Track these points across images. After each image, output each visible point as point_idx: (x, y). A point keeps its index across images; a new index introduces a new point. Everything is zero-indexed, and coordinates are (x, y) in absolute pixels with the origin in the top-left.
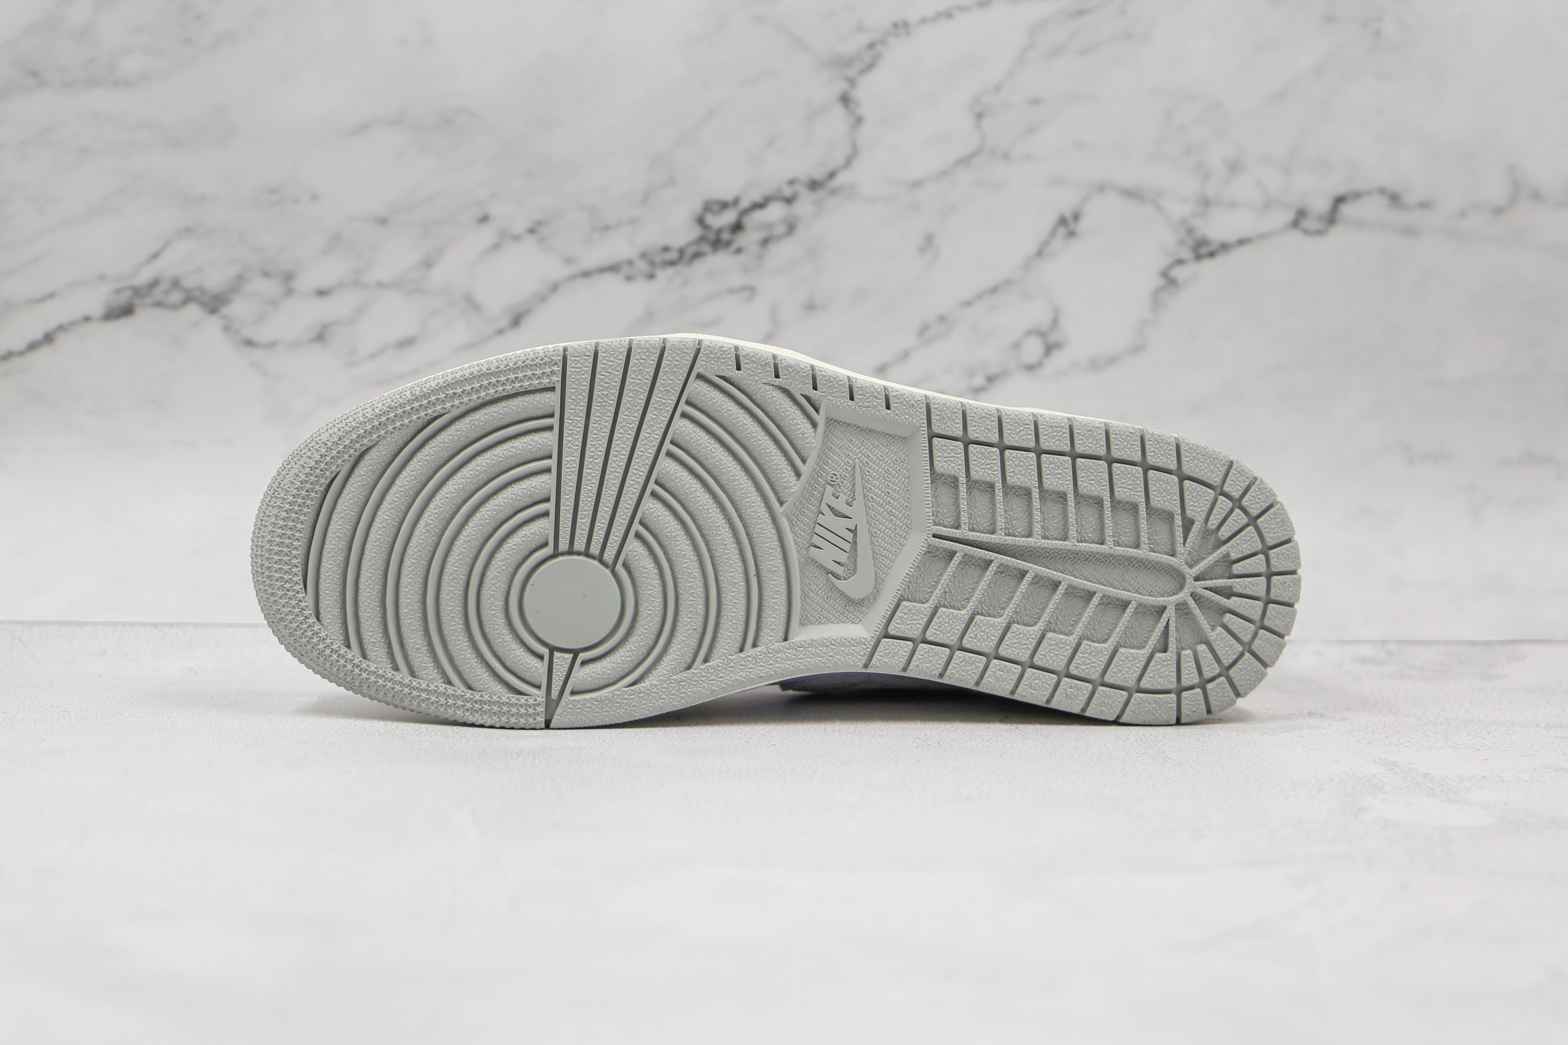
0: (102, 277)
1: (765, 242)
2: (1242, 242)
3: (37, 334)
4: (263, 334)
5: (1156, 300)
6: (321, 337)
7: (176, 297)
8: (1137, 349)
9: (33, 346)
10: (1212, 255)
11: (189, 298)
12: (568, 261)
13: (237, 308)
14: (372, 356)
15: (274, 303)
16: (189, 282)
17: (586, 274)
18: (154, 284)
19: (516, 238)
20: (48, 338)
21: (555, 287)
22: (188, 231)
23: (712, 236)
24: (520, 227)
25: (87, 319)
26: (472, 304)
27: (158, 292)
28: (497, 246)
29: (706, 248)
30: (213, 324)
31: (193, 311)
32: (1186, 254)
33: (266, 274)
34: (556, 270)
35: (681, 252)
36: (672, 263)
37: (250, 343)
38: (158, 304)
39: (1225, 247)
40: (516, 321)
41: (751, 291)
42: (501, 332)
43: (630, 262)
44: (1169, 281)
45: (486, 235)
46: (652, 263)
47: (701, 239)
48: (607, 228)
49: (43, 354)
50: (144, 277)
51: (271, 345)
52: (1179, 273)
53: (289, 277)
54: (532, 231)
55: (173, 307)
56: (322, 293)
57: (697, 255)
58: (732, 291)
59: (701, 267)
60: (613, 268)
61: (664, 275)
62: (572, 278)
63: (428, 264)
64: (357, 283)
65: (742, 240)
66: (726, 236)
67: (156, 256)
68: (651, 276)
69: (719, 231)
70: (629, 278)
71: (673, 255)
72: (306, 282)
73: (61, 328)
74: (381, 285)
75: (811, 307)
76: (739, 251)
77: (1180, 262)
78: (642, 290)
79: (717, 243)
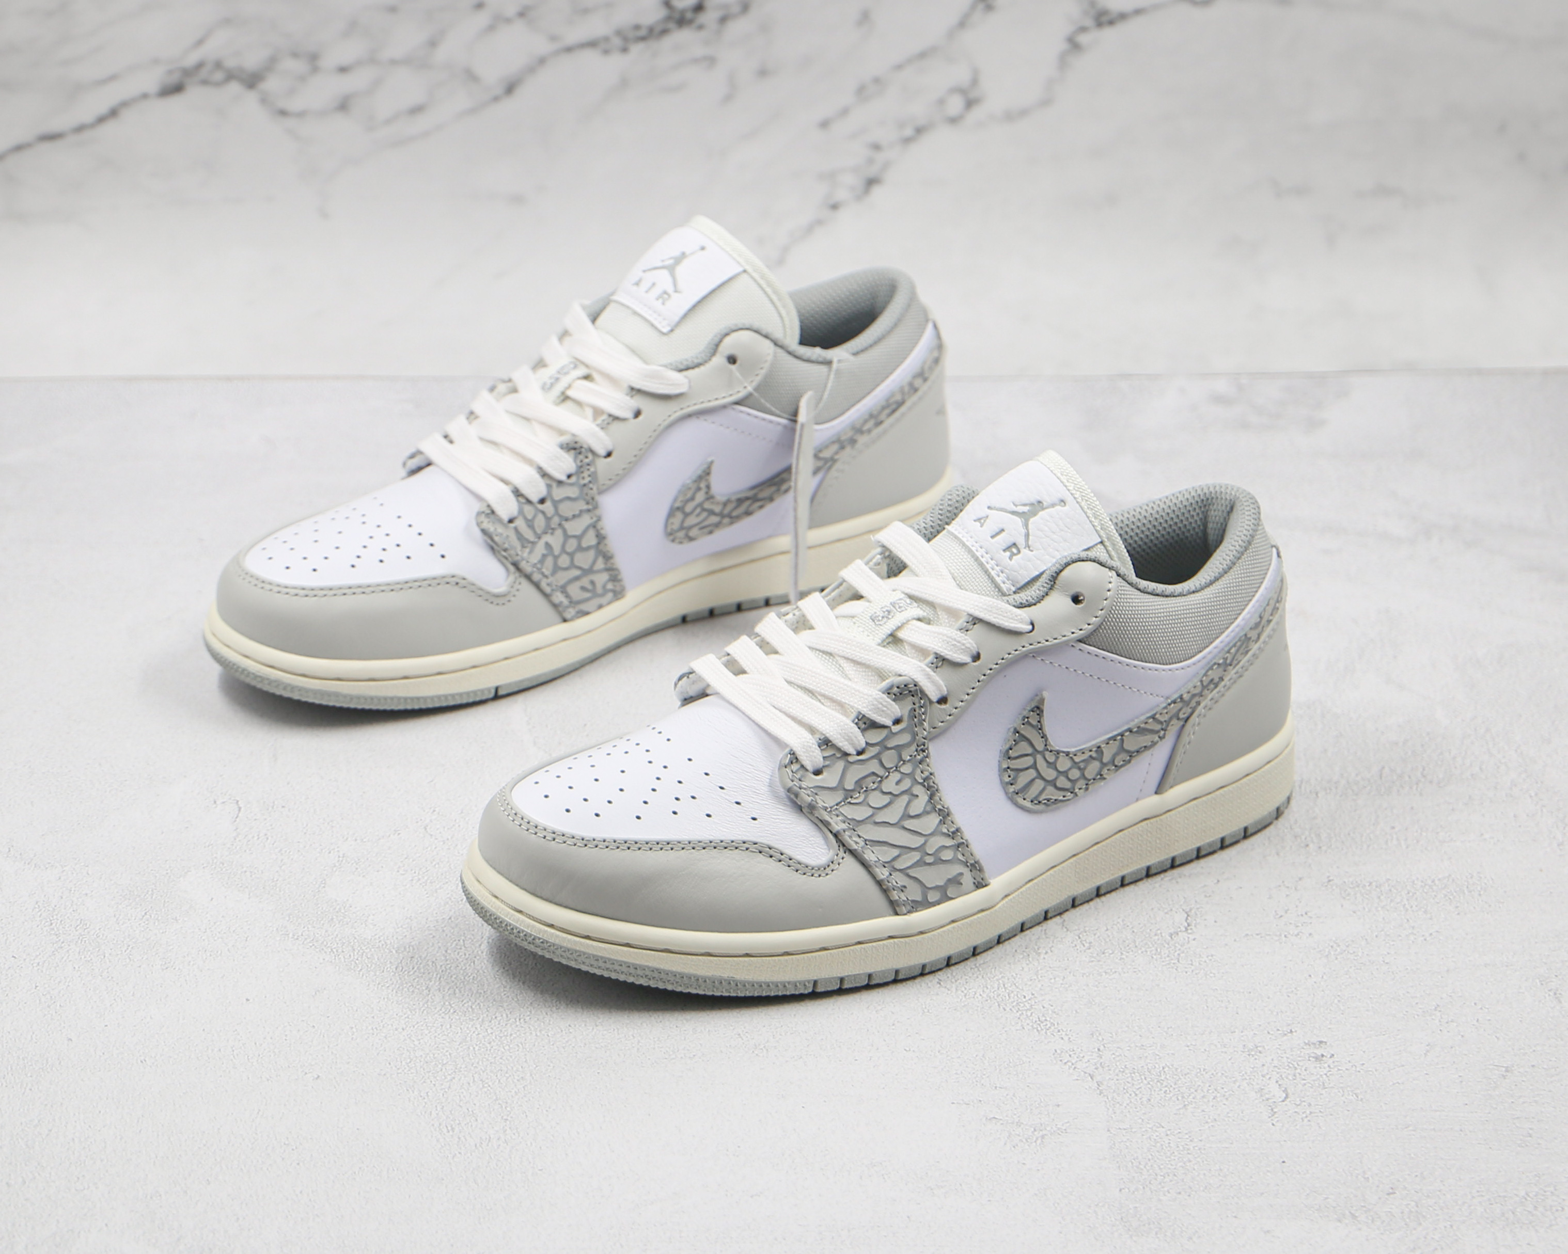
0: (156, 61)
1: (723, 20)
2: (1138, 12)
3: (103, 108)
4: (295, 104)
5: (1063, 62)
6: (343, 106)
7: (219, 76)
8: (1046, 102)
9: (101, 120)
10: (1111, 23)
11: (230, 76)
12: (553, 38)
13: (272, 84)
14: (388, 122)
15: (302, 79)
16: (230, 63)
17: (569, 49)
18: (200, 66)
19: (508, 21)
20: (113, 113)
21: (542, 61)
22: (227, 22)
23: (677, 16)
24: (511, 10)
25: (145, 96)
26: (471, 76)
27: (203, 73)
28: (491, 28)
29: (671, 25)
30: (251, 99)
31: (234, 87)
32: (1089, 22)
33: (295, 55)
34: (542, 46)
35: (651, 30)
36: (643, 39)
37: (283, 113)
38: (205, 82)
39: (1123, 17)
40: (510, 88)
41: (711, 61)
42: (496, 99)
43: (606, 39)
44: (1074, 45)
45: (482, 19)
46: (626, 39)
47: (668, 18)
48: (586, 11)
49: (109, 128)
50: (191, 60)
51: (301, 115)
52: (1083, 39)
53: (313, 58)
54: (522, 14)
55: (218, 84)
56: (343, 70)
57: (664, 32)
58: (696, 61)
59: (668, 42)
60: (592, 44)
61: (636, 49)
62: (557, 53)
63: (433, 44)
64: (372, 60)
65: (703, 18)
66: (689, 15)
67: (200, 42)
68: (625, 50)
69: (683, 12)
70: (606, 52)
71: (643, 32)
72: (330, 60)
73: (125, 104)
74: (394, 62)
75: (763, 73)
76: (701, 27)
77: (1083, 29)
78: (616, 64)
79: (682, 21)
